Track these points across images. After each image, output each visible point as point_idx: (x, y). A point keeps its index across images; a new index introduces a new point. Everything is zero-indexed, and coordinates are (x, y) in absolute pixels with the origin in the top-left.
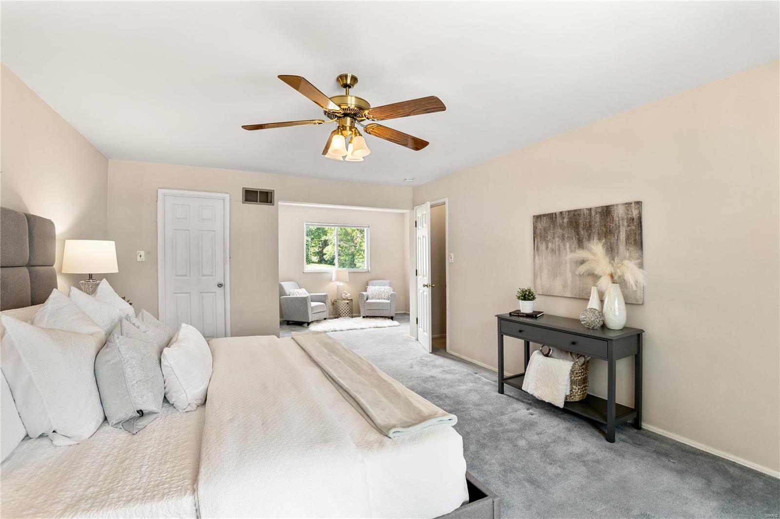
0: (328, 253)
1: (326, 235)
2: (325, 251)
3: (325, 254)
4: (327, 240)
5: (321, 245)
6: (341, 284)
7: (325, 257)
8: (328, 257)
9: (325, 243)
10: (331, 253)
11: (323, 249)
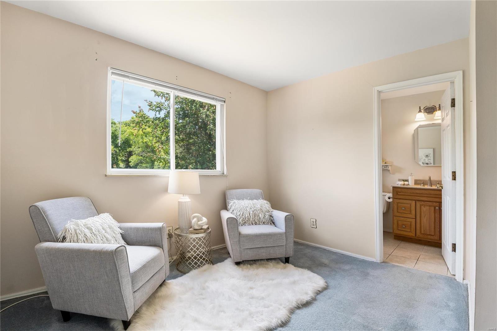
0: (133, 161)
1: (131, 147)
2: (130, 160)
3: (130, 162)
4: (132, 151)
5: (126, 155)
6: (186, 199)
7: (130, 164)
8: (133, 164)
9: (130, 154)
10: (135, 161)
11: (129, 158)
